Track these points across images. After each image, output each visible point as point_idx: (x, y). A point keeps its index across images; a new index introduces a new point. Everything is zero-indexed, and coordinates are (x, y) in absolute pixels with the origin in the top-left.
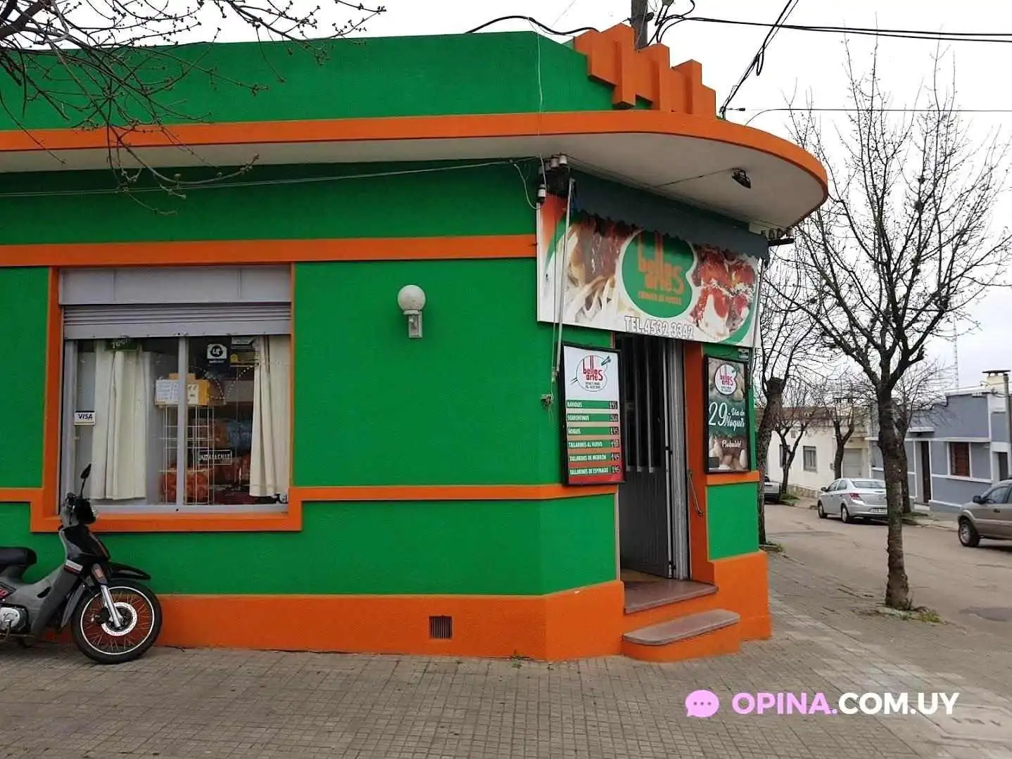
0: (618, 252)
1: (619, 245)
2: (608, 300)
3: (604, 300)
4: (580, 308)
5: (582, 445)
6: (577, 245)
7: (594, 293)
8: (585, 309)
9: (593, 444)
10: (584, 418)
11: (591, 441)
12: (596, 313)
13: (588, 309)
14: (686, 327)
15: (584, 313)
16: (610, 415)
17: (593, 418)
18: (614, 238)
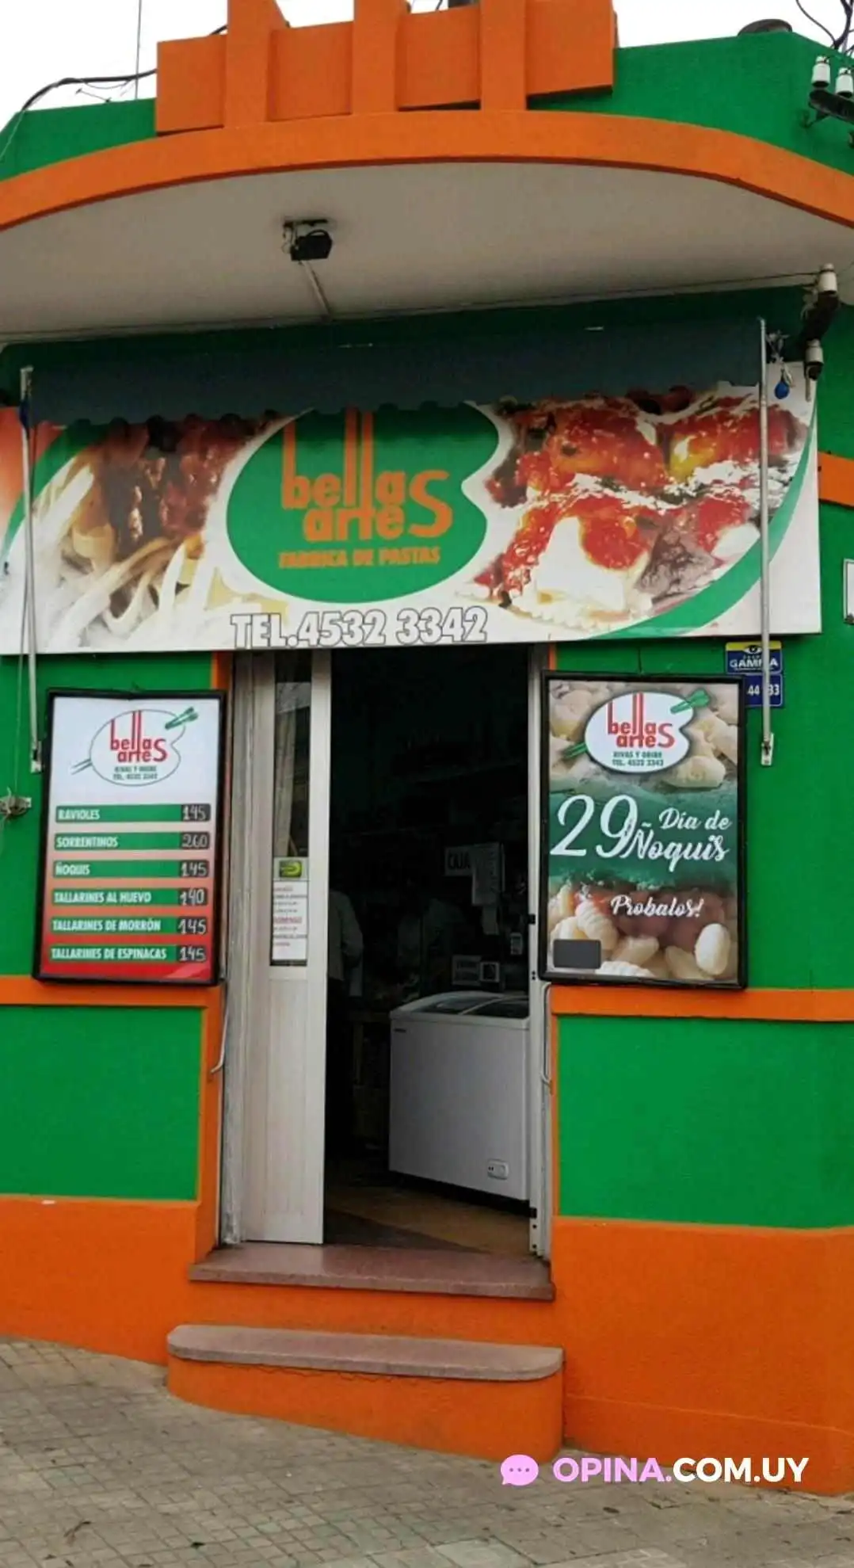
0: (214, 480)
1: (219, 466)
2: (180, 587)
3: (166, 589)
4: (94, 615)
5: (92, 898)
6: (91, 491)
7: (135, 580)
8: (108, 616)
9: (124, 897)
10: (102, 842)
11: (118, 891)
12: (140, 620)
13: (116, 615)
14: (456, 615)
15: (105, 625)
16: (183, 834)
17: (126, 841)
18: (203, 453)
